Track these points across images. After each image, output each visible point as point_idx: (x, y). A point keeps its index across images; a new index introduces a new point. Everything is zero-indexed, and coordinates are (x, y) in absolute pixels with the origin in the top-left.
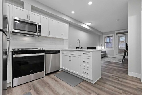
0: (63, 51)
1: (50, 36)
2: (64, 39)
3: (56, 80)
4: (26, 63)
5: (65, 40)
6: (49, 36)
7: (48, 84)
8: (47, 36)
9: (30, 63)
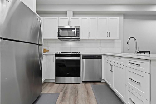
0: (105, 56)
1: (91, 38)
2: (113, 40)
3: (88, 93)
4: (64, 66)
5: (115, 41)
6: (89, 38)
7: (78, 93)
8: (88, 38)
9: (67, 66)
